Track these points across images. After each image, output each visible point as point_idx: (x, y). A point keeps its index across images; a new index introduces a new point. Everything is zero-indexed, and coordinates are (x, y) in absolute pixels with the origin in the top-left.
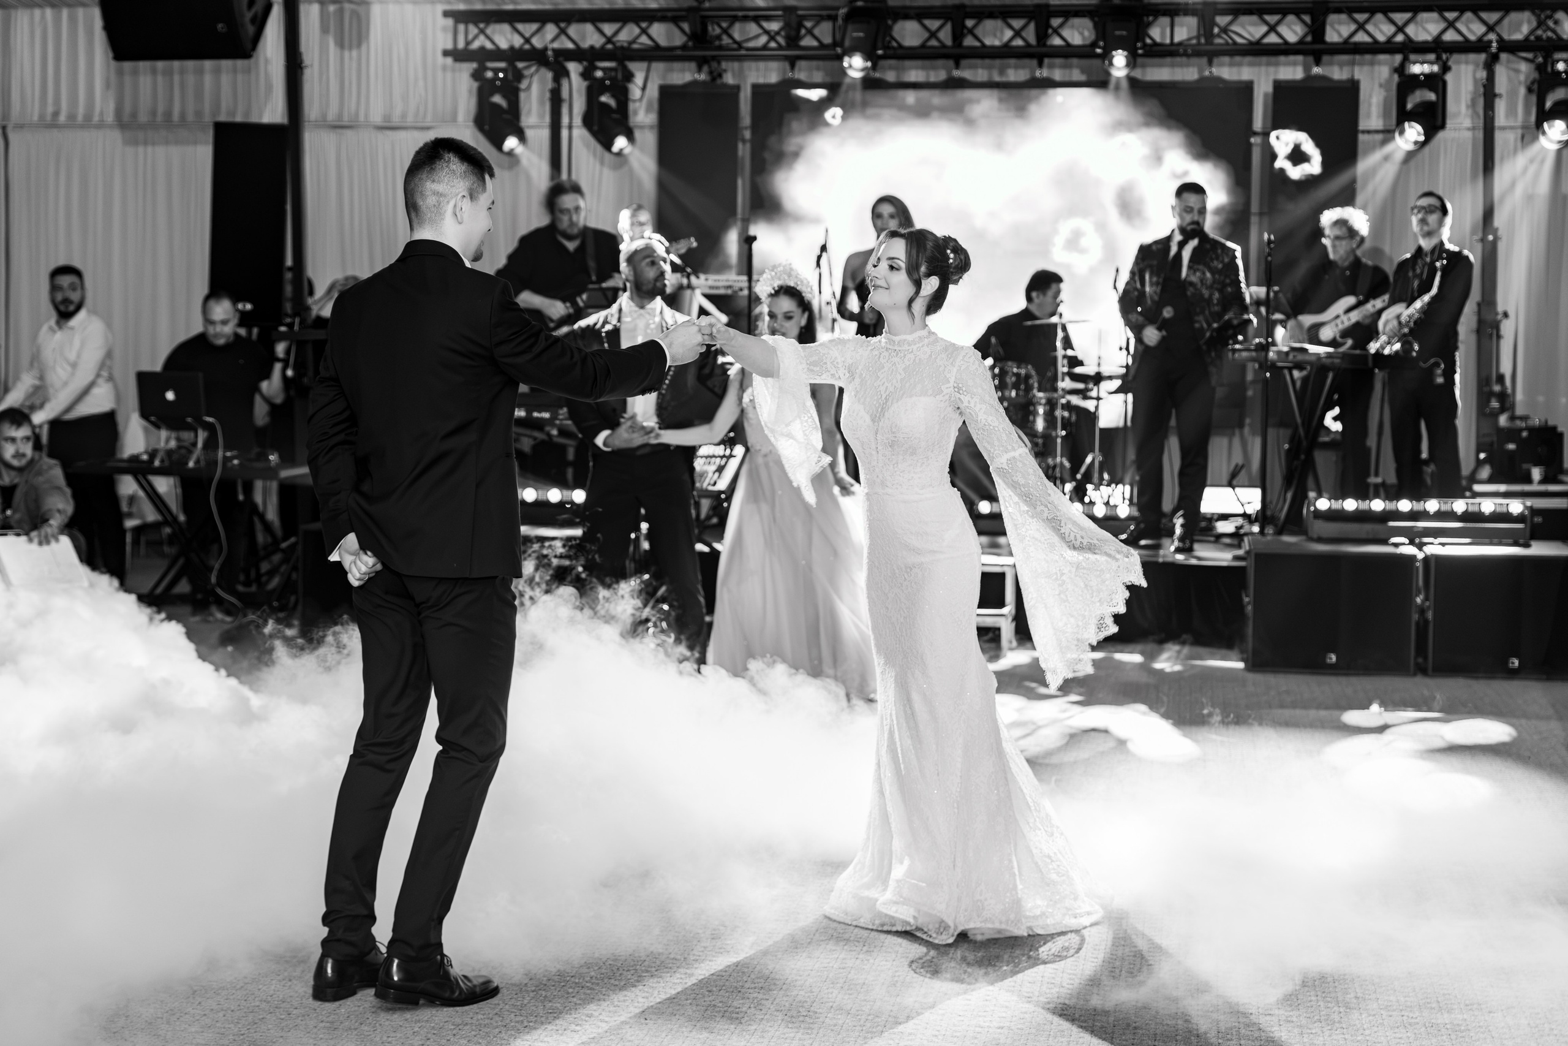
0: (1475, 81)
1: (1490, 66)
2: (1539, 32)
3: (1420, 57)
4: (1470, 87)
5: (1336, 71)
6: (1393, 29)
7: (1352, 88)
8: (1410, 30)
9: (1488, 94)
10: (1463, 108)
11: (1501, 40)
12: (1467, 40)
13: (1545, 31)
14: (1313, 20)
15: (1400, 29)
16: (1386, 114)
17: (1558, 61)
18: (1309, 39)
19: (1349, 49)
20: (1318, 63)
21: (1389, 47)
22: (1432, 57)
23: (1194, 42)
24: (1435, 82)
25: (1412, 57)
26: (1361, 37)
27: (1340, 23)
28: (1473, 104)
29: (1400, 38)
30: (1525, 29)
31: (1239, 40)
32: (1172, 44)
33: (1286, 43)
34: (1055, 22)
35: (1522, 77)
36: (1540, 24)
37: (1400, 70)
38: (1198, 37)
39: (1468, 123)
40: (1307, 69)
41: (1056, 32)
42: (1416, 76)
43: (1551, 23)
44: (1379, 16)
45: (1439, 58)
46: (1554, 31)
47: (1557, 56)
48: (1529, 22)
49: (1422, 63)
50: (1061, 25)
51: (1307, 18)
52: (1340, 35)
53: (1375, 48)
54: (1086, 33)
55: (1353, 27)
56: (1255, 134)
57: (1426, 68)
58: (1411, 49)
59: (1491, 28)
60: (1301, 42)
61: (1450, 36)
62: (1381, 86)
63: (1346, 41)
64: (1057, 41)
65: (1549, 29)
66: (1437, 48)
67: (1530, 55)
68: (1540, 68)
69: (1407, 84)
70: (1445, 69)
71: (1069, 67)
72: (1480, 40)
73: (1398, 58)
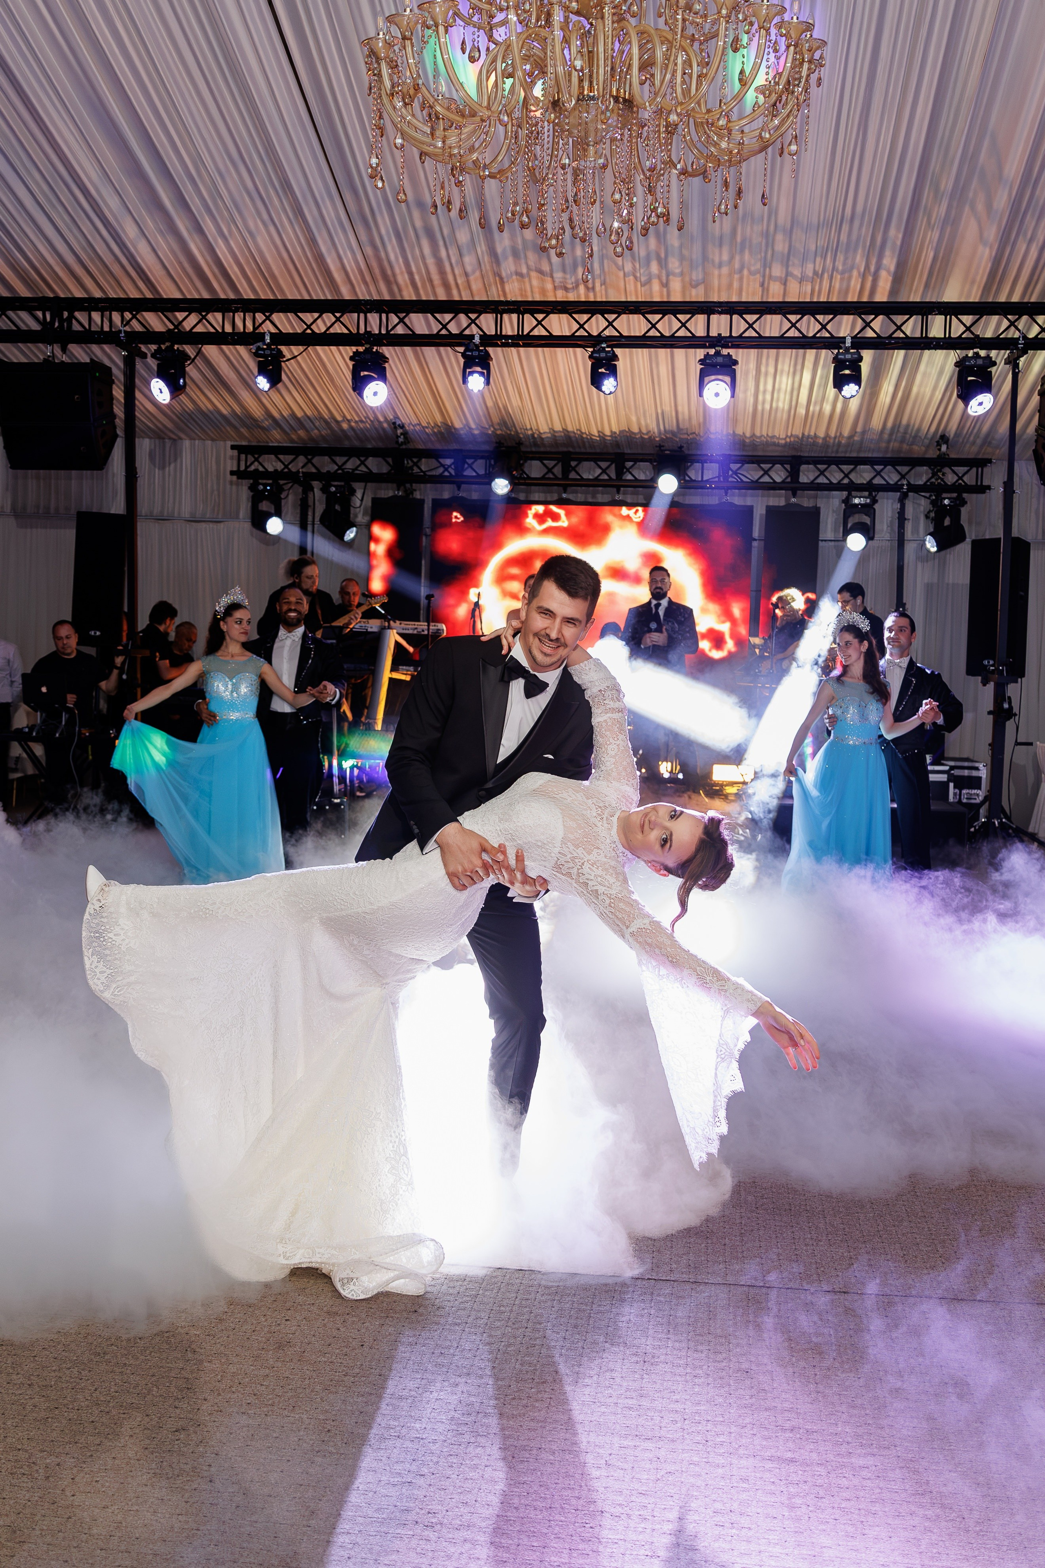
0: (893, 510)
1: (902, 500)
2: (933, 480)
3: (859, 494)
4: (890, 514)
5: (805, 501)
6: (842, 475)
7: (815, 513)
8: (852, 476)
9: (902, 518)
10: (885, 527)
11: (909, 484)
12: (888, 483)
13: (937, 480)
14: (791, 468)
15: (846, 476)
16: (836, 530)
17: (945, 499)
18: (789, 480)
19: (814, 486)
20: (794, 495)
21: (838, 487)
22: (866, 494)
23: (717, 479)
24: (868, 509)
25: (854, 493)
26: (822, 480)
27: (808, 471)
28: (891, 525)
29: (846, 481)
30: (924, 479)
31: (745, 479)
32: (702, 480)
33: (775, 482)
34: (629, 464)
35: (922, 508)
36: (934, 474)
37: (847, 501)
38: (719, 477)
39: (887, 537)
40: (787, 499)
41: (628, 470)
42: (856, 505)
43: (940, 474)
44: (834, 467)
45: (870, 494)
46: (942, 480)
47: (944, 495)
48: (927, 473)
49: (860, 497)
50: (632, 467)
51: (788, 467)
52: (808, 478)
53: (831, 487)
54: (648, 473)
55: (817, 473)
56: (755, 540)
57: (863, 501)
58: (852, 488)
59: (903, 477)
60: (783, 482)
61: (878, 481)
62: (833, 511)
63: (812, 482)
64: (629, 477)
65: (940, 478)
66: (870, 488)
67: (927, 495)
68: (933, 503)
69: (850, 509)
70: (874, 501)
71: (637, 494)
72: (896, 483)
73: (845, 493)
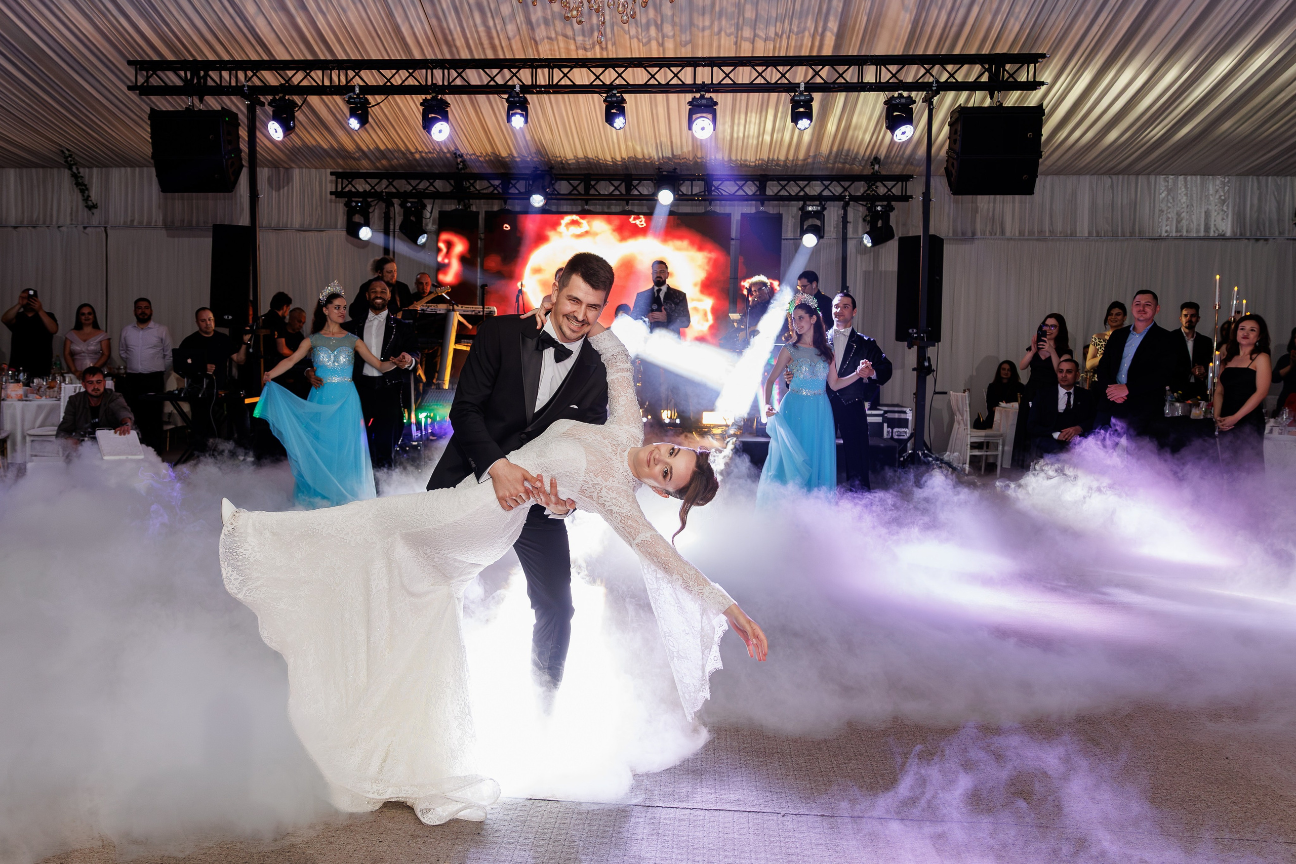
0: (838, 215)
1: (845, 208)
2: (869, 192)
3: (812, 203)
4: (836, 218)
5: (771, 209)
6: (799, 189)
7: (779, 218)
8: (807, 190)
9: (845, 221)
10: (832, 229)
11: (850, 195)
12: (834, 195)
13: (871, 191)
14: (760, 184)
15: (802, 189)
16: (795, 231)
17: (877, 206)
18: (758, 193)
19: (777, 198)
20: (762, 205)
21: (796, 198)
22: (818, 203)
23: (702, 194)
24: (819, 215)
25: (808, 203)
26: (783, 193)
27: (773, 186)
28: (837, 226)
29: (802, 193)
30: (862, 191)
31: (724, 193)
32: (692, 194)
33: (747, 194)
34: (635, 183)
35: (861, 214)
36: (869, 187)
37: (802, 209)
38: (704, 191)
39: (834, 236)
40: (757, 208)
41: (635, 187)
42: (810, 212)
43: (874, 187)
44: (792, 182)
45: (821, 203)
46: (876, 192)
47: (877, 203)
48: (864, 187)
49: (813, 206)
50: (637, 185)
51: (757, 183)
52: (773, 192)
53: (790, 198)
54: (650, 189)
55: (780, 188)
56: (733, 239)
57: (815, 208)
58: (807, 199)
59: (845, 189)
60: (754, 194)
61: (826, 193)
62: (793, 217)
63: (776, 195)
64: (636, 193)
65: (873, 190)
66: (820, 199)
67: (864, 203)
68: (869, 209)
69: (806, 215)
70: (824, 209)
71: (642, 205)
72: (840, 194)
73: (801, 203)
